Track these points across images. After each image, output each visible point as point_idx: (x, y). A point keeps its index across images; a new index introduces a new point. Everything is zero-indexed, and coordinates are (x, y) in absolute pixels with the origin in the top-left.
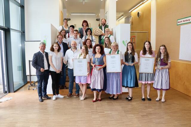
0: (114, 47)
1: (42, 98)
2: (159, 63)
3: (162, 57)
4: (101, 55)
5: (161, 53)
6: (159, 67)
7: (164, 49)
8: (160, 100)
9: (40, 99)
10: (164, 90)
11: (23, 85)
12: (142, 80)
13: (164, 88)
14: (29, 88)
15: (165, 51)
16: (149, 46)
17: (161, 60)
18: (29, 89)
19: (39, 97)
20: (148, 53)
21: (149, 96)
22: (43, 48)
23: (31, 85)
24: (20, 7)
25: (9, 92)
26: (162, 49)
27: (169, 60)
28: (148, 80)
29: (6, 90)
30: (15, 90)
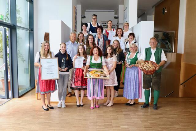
11: (30, 89)
24: (28, 2)
25: (13, 97)
30: (19, 96)
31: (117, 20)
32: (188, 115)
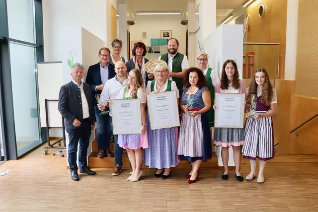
0: (161, 74)
1: (77, 174)
2: (254, 105)
3: (259, 94)
4: (197, 89)
5: (256, 85)
6: (254, 113)
7: (262, 77)
8: (255, 178)
9: (73, 175)
10: (262, 159)
11: (41, 143)
12: (221, 140)
13: (262, 156)
14: (46, 151)
15: (265, 82)
16: (233, 70)
17: (258, 100)
18: (46, 154)
19: (71, 171)
20: (230, 84)
21: (239, 171)
22: (79, 74)
23: (50, 145)
25: (8, 159)
26: (260, 76)
27: (272, 99)
28: (232, 140)
29: (3, 155)
30: (18, 156)
31: (185, 26)
32: (304, 190)
